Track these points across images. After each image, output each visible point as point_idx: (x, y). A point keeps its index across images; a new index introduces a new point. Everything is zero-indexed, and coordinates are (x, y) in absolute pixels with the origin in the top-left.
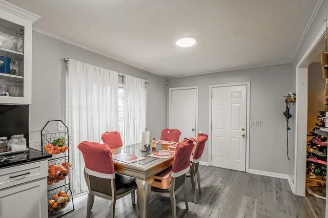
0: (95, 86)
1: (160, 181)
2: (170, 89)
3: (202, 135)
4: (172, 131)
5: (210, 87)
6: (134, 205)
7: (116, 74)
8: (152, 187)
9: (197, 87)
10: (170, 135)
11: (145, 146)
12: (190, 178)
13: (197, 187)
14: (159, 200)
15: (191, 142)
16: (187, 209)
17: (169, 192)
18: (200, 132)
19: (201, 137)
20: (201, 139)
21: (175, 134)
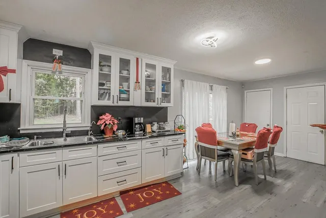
0: (197, 93)
1: (246, 154)
2: (245, 92)
3: (278, 127)
4: (249, 125)
5: (285, 88)
6: (224, 171)
7: (207, 85)
8: (242, 158)
9: (271, 89)
10: (248, 128)
11: (233, 133)
12: (267, 158)
13: (273, 168)
14: (242, 171)
15: (268, 130)
16: (265, 179)
17: (253, 162)
18: (276, 125)
19: (277, 128)
20: (277, 129)
21: (253, 127)
